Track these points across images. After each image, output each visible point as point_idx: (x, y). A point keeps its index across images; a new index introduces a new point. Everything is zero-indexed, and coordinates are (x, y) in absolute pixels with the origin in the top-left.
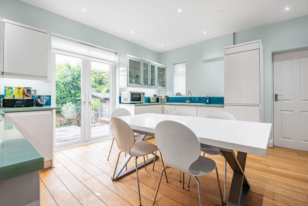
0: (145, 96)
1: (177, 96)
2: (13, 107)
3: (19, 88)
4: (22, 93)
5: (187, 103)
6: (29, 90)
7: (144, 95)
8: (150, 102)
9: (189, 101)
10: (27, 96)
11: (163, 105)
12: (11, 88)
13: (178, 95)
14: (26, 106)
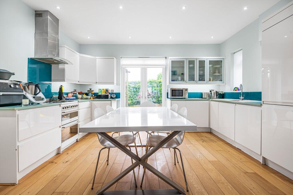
0: (189, 92)
1: (235, 92)
2: (100, 98)
3: (103, 89)
4: (104, 92)
5: (240, 99)
6: (107, 90)
7: (186, 91)
8: (202, 98)
9: (243, 97)
10: (106, 93)
11: (210, 101)
12: (100, 90)
13: (236, 90)
14: (105, 98)
